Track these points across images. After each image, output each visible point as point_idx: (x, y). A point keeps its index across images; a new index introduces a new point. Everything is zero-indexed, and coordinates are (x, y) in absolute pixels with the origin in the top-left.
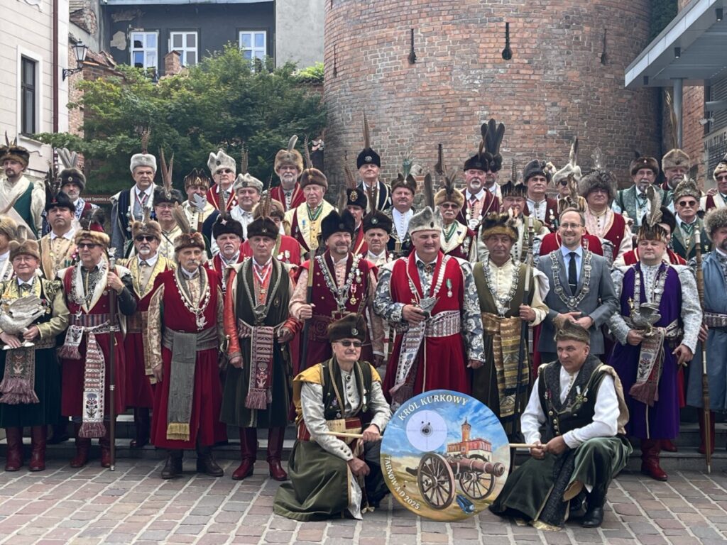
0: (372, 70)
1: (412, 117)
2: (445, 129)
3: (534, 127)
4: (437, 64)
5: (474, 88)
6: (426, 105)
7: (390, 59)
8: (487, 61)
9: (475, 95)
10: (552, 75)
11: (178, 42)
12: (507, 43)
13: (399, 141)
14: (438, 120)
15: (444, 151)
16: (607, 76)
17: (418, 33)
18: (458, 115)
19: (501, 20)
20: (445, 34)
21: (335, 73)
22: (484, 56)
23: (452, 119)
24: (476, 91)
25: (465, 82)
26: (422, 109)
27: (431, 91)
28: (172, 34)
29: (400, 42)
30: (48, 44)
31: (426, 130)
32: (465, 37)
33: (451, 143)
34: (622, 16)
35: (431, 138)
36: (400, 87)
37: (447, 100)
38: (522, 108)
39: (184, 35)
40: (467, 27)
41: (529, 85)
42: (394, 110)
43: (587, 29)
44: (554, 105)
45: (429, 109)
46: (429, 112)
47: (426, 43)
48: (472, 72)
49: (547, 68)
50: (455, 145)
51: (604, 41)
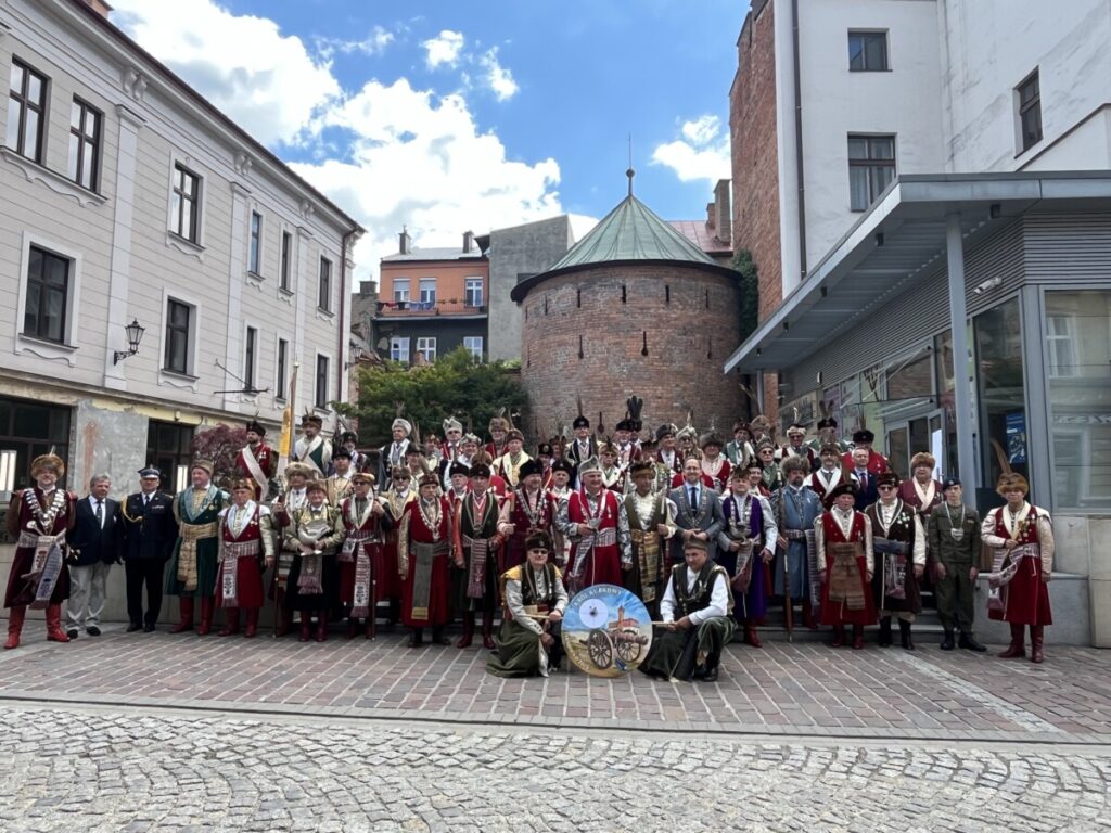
0: (554, 363)
1: (582, 394)
2: (604, 402)
3: (664, 401)
4: (598, 359)
5: (623, 375)
6: (591, 386)
7: (564, 356)
8: (632, 356)
9: (624, 380)
10: (676, 366)
11: (423, 345)
12: (645, 345)
15: (604, 417)
16: (713, 367)
17: (585, 338)
19: (640, 330)
20: (602, 339)
21: (529, 364)
22: (629, 353)
23: (608, 395)
24: (625, 376)
25: (617, 371)
26: (588, 389)
27: (594, 376)
28: (419, 339)
29: (572, 344)
30: (335, 346)
31: (591, 403)
32: (616, 341)
33: (608, 411)
34: (721, 328)
35: (594, 408)
36: (573, 374)
37: (605, 383)
38: (655, 388)
39: (427, 340)
40: (618, 335)
41: (660, 373)
42: (569, 389)
43: (698, 336)
44: (677, 386)
45: (593, 388)
46: (593, 390)
47: (590, 345)
48: (622, 364)
49: (671, 362)
50: (611, 413)
51: (710, 343)
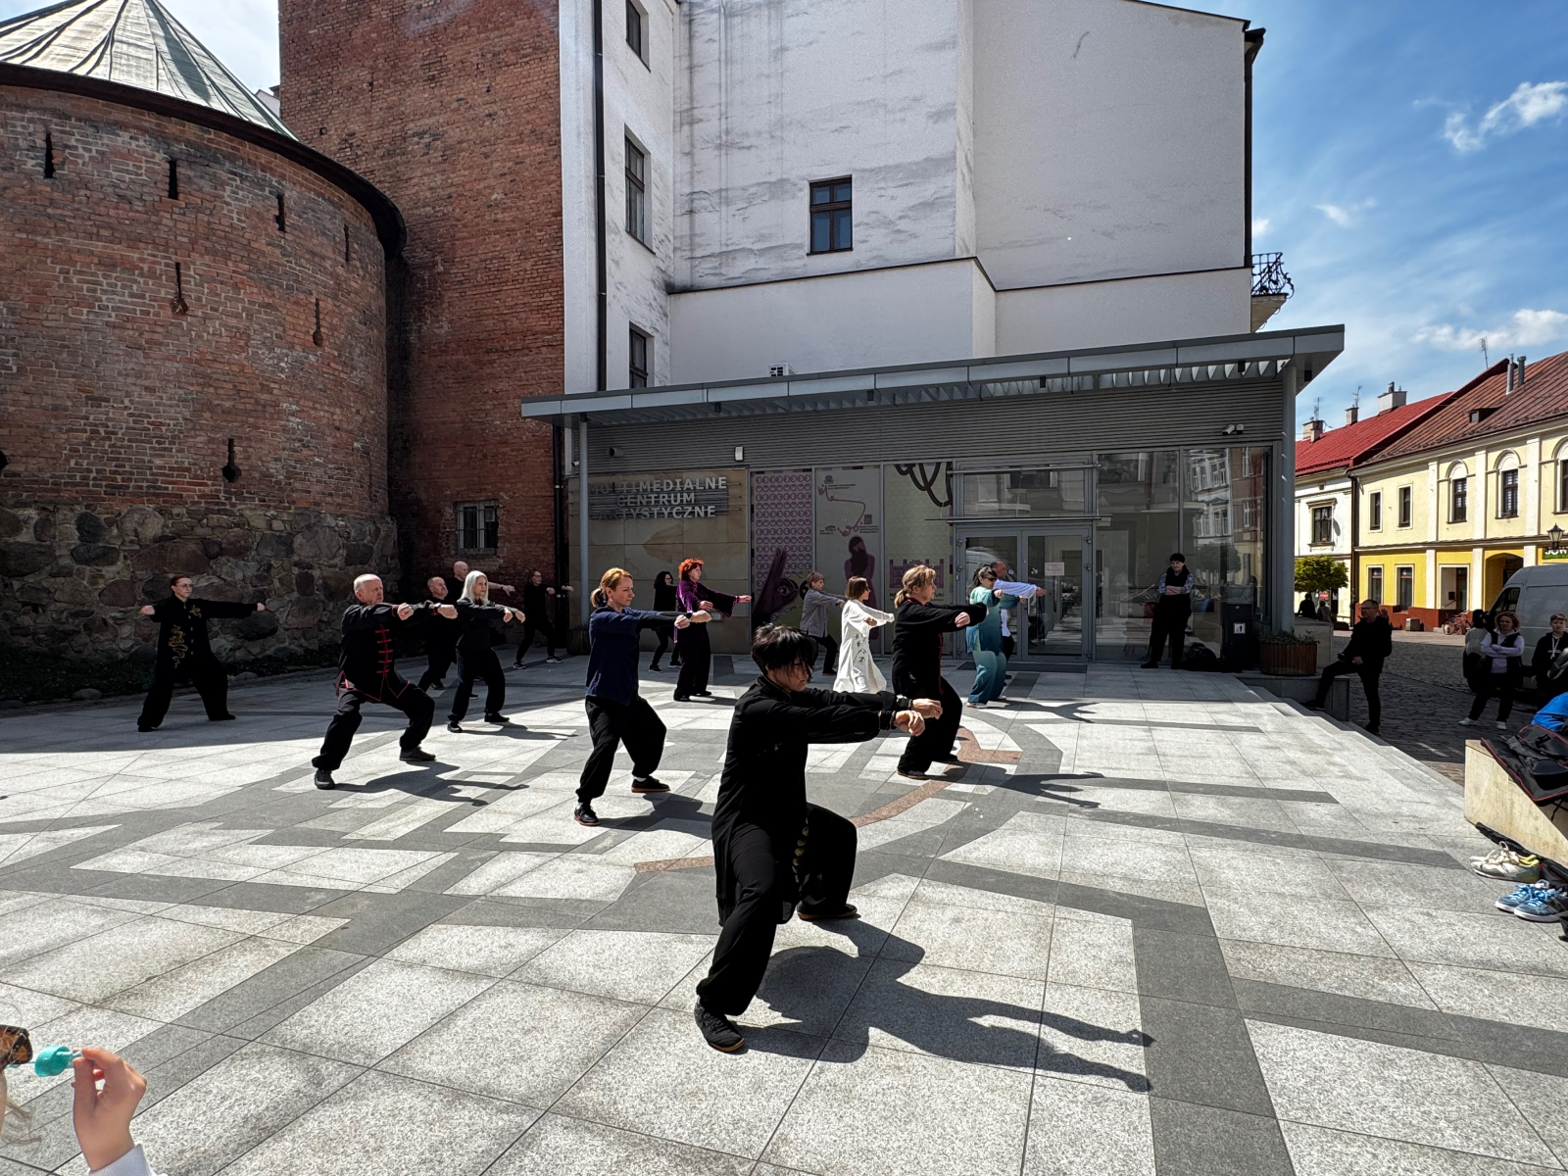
0: (85, 302)
1: (181, 392)
2: (239, 418)
4: (225, 326)
5: (281, 372)
8: (296, 341)
9: (280, 382)
10: (356, 377)
12: (319, 327)
13: (152, 424)
14: (228, 404)
15: (238, 449)
18: (257, 402)
19: (309, 293)
20: (236, 287)
22: (292, 333)
23: (249, 407)
24: (283, 376)
25: (267, 361)
26: (199, 384)
27: (215, 361)
29: (150, 275)
31: (207, 415)
32: (266, 300)
33: (248, 439)
35: (214, 428)
36: (153, 343)
37: (242, 379)
38: (332, 410)
40: (270, 289)
41: (338, 383)
42: (140, 375)
43: (376, 332)
44: (358, 412)
45: (211, 386)
46: (212, 390)
47: (206, 291)
48: (278, 351)
49: (352, 367)
50: (253, 444)
